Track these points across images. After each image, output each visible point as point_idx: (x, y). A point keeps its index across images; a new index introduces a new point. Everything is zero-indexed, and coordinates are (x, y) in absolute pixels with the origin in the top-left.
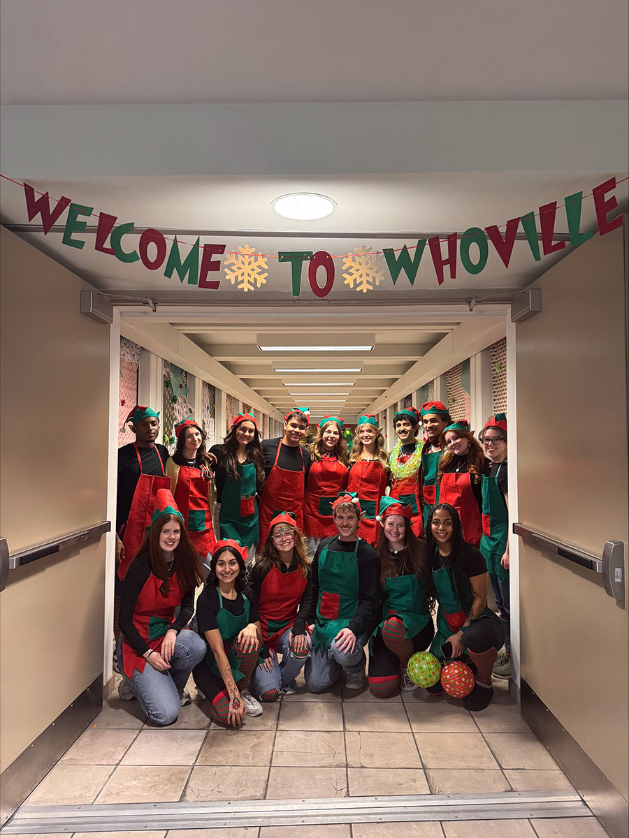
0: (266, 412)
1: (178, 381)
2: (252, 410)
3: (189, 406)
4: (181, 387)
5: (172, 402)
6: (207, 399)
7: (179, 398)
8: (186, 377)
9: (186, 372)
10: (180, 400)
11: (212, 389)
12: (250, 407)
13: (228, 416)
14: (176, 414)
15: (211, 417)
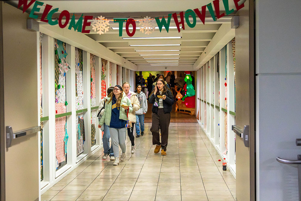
0: (119, 63)
1: (61, 49)
2: (108, 63)
3: (68, 65)
4: (63, 53)
5: (58, 62)
6: (78, 58)
7: (62, 60)
8: (65, 46)
9: (65, 43)
10: (62, 61)
11: (80, 51)
12: (107, 61)
13: (91, 68)
14: (60, 70)
15: (80, 70)
